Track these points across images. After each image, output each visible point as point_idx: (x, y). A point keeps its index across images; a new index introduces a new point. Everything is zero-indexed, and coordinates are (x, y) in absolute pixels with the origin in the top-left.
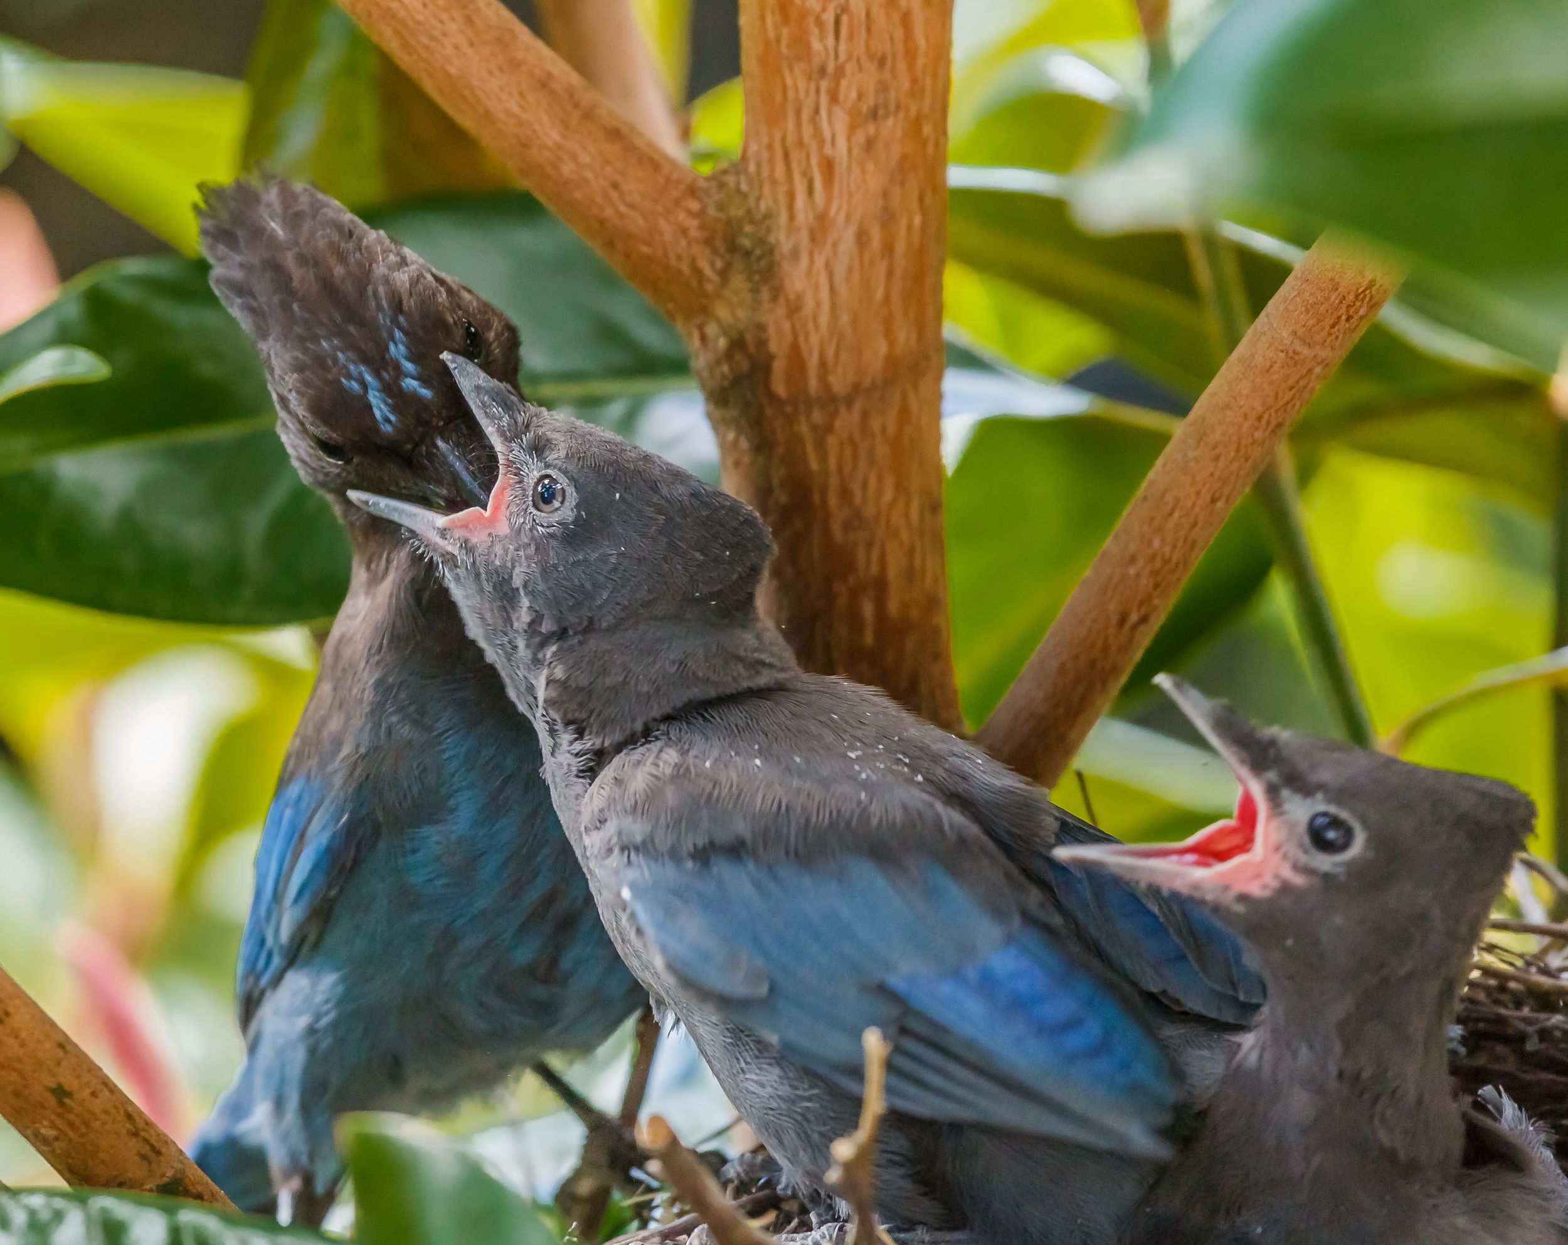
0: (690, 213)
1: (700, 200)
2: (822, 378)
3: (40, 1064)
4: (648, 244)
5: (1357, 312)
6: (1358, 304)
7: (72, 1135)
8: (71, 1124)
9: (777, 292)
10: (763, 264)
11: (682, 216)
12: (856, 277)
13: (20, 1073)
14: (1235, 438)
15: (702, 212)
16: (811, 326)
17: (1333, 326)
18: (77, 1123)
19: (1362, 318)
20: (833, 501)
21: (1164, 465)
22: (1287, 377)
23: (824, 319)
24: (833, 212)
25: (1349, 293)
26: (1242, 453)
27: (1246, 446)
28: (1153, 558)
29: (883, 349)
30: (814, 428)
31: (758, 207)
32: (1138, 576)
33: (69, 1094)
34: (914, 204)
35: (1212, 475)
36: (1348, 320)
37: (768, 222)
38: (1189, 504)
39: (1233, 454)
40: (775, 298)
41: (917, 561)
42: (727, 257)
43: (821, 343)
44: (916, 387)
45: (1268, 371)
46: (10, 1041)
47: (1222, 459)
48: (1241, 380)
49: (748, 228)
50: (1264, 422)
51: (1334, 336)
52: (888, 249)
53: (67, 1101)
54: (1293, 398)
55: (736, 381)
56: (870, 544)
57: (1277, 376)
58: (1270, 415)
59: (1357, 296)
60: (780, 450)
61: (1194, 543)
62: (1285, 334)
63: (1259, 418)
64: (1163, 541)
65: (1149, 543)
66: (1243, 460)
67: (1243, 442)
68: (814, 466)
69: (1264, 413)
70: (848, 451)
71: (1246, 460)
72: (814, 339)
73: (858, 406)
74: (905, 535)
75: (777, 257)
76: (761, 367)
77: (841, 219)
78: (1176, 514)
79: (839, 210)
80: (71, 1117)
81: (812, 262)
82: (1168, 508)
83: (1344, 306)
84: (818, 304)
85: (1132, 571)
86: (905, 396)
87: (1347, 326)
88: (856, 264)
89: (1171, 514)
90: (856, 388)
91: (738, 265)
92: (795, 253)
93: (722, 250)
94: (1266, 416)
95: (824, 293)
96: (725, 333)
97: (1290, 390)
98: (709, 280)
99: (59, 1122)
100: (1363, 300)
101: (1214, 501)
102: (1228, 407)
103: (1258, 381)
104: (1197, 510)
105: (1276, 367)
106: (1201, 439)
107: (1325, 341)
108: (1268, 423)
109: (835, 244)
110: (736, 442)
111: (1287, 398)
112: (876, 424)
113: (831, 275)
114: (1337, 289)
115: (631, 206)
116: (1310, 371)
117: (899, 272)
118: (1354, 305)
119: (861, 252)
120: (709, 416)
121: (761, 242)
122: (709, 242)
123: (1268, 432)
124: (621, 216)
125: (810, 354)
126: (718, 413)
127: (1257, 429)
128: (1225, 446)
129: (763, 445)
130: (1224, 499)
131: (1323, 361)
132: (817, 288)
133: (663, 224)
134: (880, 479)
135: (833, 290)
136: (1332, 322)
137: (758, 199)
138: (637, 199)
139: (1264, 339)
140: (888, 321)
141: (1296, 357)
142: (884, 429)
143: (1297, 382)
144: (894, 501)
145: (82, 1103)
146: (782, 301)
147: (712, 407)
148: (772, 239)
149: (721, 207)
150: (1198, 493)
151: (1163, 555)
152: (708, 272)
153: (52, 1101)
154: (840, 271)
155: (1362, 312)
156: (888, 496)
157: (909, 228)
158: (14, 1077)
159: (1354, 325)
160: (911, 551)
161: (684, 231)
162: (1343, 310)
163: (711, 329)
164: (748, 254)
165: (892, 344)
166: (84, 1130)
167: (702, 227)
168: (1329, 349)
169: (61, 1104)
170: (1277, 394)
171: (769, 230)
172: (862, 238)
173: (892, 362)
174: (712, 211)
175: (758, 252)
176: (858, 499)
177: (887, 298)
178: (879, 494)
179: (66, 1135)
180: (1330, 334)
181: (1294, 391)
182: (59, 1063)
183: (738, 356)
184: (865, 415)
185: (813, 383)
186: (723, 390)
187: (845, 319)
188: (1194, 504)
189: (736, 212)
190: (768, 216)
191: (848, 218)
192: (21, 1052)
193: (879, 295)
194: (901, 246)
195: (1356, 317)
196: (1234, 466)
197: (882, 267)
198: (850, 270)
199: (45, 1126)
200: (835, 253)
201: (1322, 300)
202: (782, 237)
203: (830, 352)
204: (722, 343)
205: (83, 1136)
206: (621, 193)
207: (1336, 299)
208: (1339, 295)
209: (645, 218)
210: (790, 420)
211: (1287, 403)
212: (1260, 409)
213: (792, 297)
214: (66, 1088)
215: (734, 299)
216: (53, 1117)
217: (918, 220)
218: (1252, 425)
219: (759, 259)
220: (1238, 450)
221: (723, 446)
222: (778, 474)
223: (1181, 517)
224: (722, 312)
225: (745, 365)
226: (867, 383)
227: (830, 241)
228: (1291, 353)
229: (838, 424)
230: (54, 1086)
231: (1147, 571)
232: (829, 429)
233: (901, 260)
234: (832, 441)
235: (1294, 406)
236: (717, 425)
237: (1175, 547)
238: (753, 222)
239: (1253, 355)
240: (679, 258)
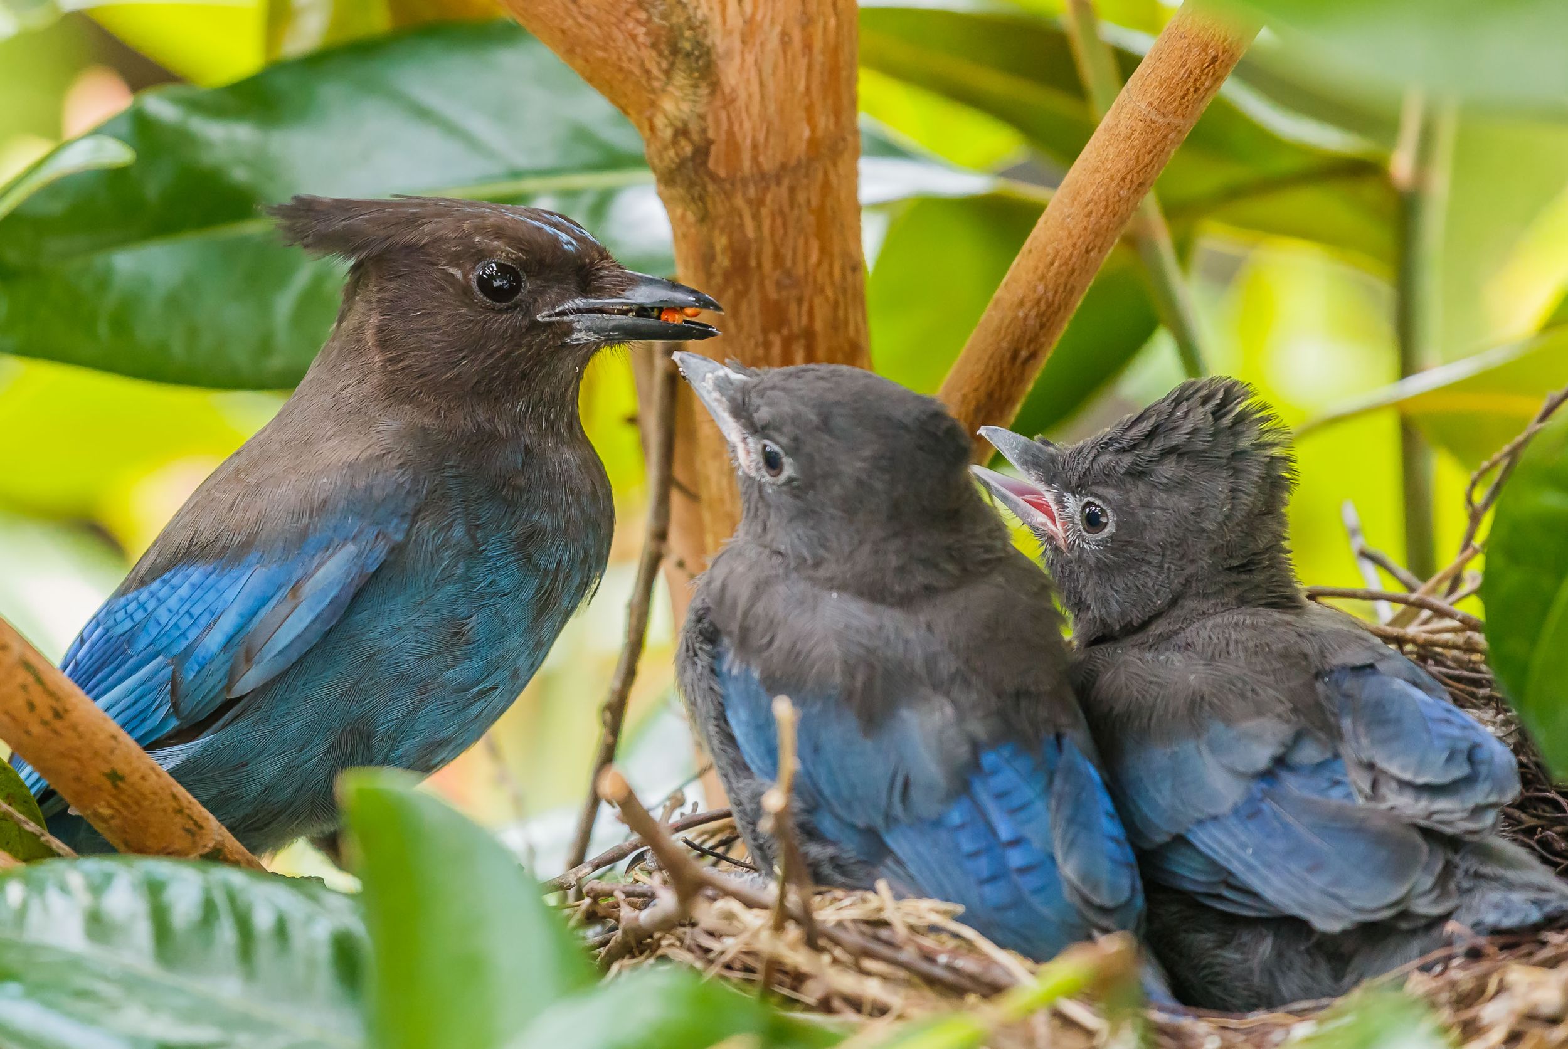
0: (638, 21)
1: (647, 11)
2: (755, 159)
3: (96, 754)
4: (605, 50)
5: (1203, 84)
6: (1203, 78)
7: (125, 813)
8: (125, 805)
9: (715, 86)
10: (701, 63)
11: (631, 25)
12: (781, 72)
13: (78, 760)
14: (1103, 197)
15: (649, 20)
16: (744, 115)
17: (1183, 98)
18: (130, 802)
19: (1207, 89)
20: (767, 265)
21: (1046, 222)
22: (1146, 142)
23: (755, 109)
24: (759, 17)
25: (1195, 69)
26: (1110, 209)
27: (1114, 203)
28: (1038, 302)
29: (807, 133)
30: (749, 202)
31: (695, 16)
32: (1026, 317)
33: (122, 778)
34: (829, 10)
35: (1085, 229)
36: (1195, 92)
37: (705, 26)
38: (1067, 254)
39: (1102, 211)
40: (713, 93)
41: (841, 313)
42: (671, 58)
43: (754, 129)
44: (835, 165)
45: (1130, 138)
46: (69, 734)
47: (1094, 214)
48: (1107, 146)
49: (688, 33)
50: (1127, 181)
51: (1184, 106)
52: (808, 47)
53: (120, 784)
54: (1152, 160)
55: (682, 164)
56: (800, 301)
57: (1137, 142)
58: (1133, 175)
59: (1203, 70)
60: (721, 222)
61: (1073, 288)
62: (1143, 105)
63: (1123, 179)
64: (1046, 287)
65: (1035, 287)
66: (1111, 215)
67: (1111, 200)
68: (750, 232)
69: (1128, 173)
70: (779, 221)
71: (1114, 216)
72: (747, 125)
73: (786, 182)
74: (829, 292)
75: (714, 57)
76: (702, 152)
77: (767, 22)
78: (1056, 264)
79: (764, 16)
80: (124, 797)
81: (743, 60)
82: (1049, 259)
83: (1191, 80)
84: (750, 96)
85: (1021, 314)
86: (826, 173)
87: (1195, 97)
88: (781, 62)
89: (1052, 264)
90: (783, 166)
91: (681, 64)
92: (728, 54)
93: (666, 53)
94: (1129, 177)
95: (755, 88)
96: (671, 124)
97: (1149, 153)
98: (657, 79)
99: (115, 803)
100: (1207, 74)
101: (1087, 251)
102: (1097, 170)
103: (1122, 146)
104: (1074, 259)
105: (1136, 135)
106: (1075, 199)
107: (1177, 111)
108: (1132, 182)
109: (762, 44)
110: (683, 217)
111: (1147, 158)
112: (801, 197)
113: (760, 72)
114: (1185, 65)
115: (588, 18)
116: (1165, 137)
117: (817, 68)
118: (1200, 78)
119: (785, 52)
120: (660, 195)
121: (698, 44)
122: (654, 46)
123: (1131, 191)
124: (580, 26)
125: (745, 138)
126: (667, 192)
127: (1122, 188)
128: (1096, 203)
129: (704, 218)
130: (1097, 249)
131: (1176, 127)
132: (748, 80)
133: (616, 33)
134: (806, 243)
135: (762, 84)
136: (1182, 94)
137: (696, 8)
138: (593, 11)
139: (1125, 110)
140: (809, 110)
141: (1153, 125)
142: (809, 202)
143: (1155, 147)
144: (819, 263)
145: (133, 785)
146: (719, 94)
147: (662, 188)
148: (708, 42)
149: (665, 16)
150: (1074, 245)
151: (1047, 298)
152: (655, 71)
153: (107, 784)
154: (767, 69)
155: (1207, 84)
156: (814, 258)
157: (825, 29)
158: (73, 764)
159: (1202, 96)
160: (836, 305)
161: (634, 38)
162: (1190, 84)
163: (660, 121)
164: (688, 55)
165: (813, 130)
166: (135, 808)
167: (647, 34)
168: (1181, 117)
169: (116, 787)
170: (1138, 157)
171: (705, 35)
172: (785, 39)
173: (813, 142)
174: (656, 20)
175: (696, 53)
176: (789, 264)
177: (808, 89)
178: (807, 256)
179: (120, 812)
180: (1180, 104)
181: (1152, 154)
182: (112, 751)
183: (683, 142)
184: (792, 190)
185: (747, 164)
186: (671, 172)
187: (772, 108)
188: (1071, 254)
189: (678, 19)
190: (705, 22)
191: (773, 22)
192: (78, 743)
193: (802, 86)
194: (818, 45)
195: (1202, 89)
196: (1104, 221)
197: (803, 62)
198: (775, 67)
199: (103, 807)
200: (762, 52)
201: (1173, 76)
202: (718, 41)
203: (761, 138)
204: (668, 133)
205: (135, 813)
206: (580, 7)
207: (1185, 73)
208: (1186, 71)
209: (600, 27)
210: (728, 196)
211: (1147, 165)
212: (1123, 171)
213: (727, 90)
214: (119, 773)
215: (678, 94)
216: (109, 798)
217: (832, 22)
218: (1118, 184)
219: (697, 59)
220: (1107, 207)
221: (673, 220)
222: (721, 242)
223: (1060, 266)
224: (668, 105)
225: (688, 150)
226: (793, 162)
227: (758, 42)
228: (1148, 122)
229: (769, 197)
230: (107, 771)
231: (1033, 313)
232: (761, 202)
233: (819, 58)
234: (764, 211)
235: (1153, 167)
236: (667, 202)
237: (1056, 292)
238: (691, 28)
239: (1117, 125)
240: (630, 60)
